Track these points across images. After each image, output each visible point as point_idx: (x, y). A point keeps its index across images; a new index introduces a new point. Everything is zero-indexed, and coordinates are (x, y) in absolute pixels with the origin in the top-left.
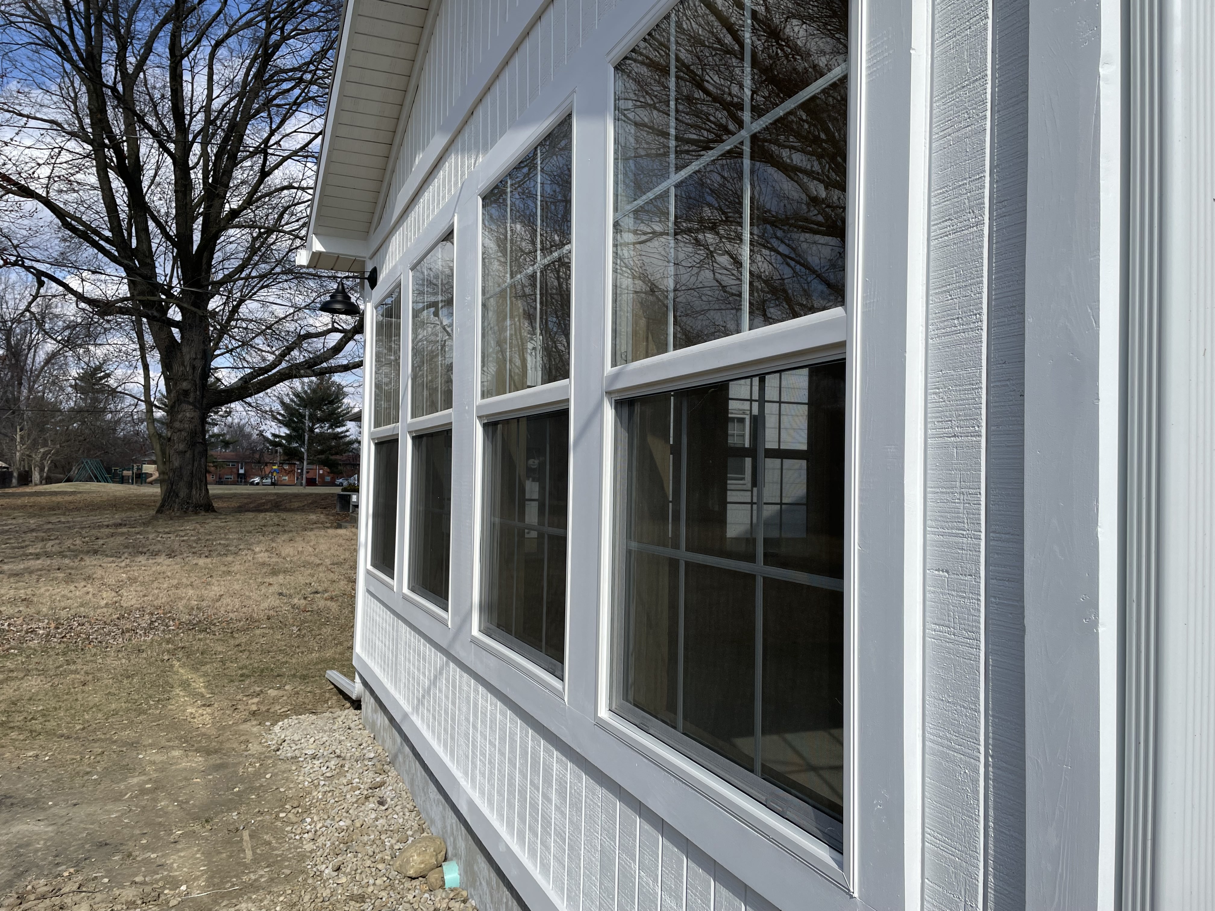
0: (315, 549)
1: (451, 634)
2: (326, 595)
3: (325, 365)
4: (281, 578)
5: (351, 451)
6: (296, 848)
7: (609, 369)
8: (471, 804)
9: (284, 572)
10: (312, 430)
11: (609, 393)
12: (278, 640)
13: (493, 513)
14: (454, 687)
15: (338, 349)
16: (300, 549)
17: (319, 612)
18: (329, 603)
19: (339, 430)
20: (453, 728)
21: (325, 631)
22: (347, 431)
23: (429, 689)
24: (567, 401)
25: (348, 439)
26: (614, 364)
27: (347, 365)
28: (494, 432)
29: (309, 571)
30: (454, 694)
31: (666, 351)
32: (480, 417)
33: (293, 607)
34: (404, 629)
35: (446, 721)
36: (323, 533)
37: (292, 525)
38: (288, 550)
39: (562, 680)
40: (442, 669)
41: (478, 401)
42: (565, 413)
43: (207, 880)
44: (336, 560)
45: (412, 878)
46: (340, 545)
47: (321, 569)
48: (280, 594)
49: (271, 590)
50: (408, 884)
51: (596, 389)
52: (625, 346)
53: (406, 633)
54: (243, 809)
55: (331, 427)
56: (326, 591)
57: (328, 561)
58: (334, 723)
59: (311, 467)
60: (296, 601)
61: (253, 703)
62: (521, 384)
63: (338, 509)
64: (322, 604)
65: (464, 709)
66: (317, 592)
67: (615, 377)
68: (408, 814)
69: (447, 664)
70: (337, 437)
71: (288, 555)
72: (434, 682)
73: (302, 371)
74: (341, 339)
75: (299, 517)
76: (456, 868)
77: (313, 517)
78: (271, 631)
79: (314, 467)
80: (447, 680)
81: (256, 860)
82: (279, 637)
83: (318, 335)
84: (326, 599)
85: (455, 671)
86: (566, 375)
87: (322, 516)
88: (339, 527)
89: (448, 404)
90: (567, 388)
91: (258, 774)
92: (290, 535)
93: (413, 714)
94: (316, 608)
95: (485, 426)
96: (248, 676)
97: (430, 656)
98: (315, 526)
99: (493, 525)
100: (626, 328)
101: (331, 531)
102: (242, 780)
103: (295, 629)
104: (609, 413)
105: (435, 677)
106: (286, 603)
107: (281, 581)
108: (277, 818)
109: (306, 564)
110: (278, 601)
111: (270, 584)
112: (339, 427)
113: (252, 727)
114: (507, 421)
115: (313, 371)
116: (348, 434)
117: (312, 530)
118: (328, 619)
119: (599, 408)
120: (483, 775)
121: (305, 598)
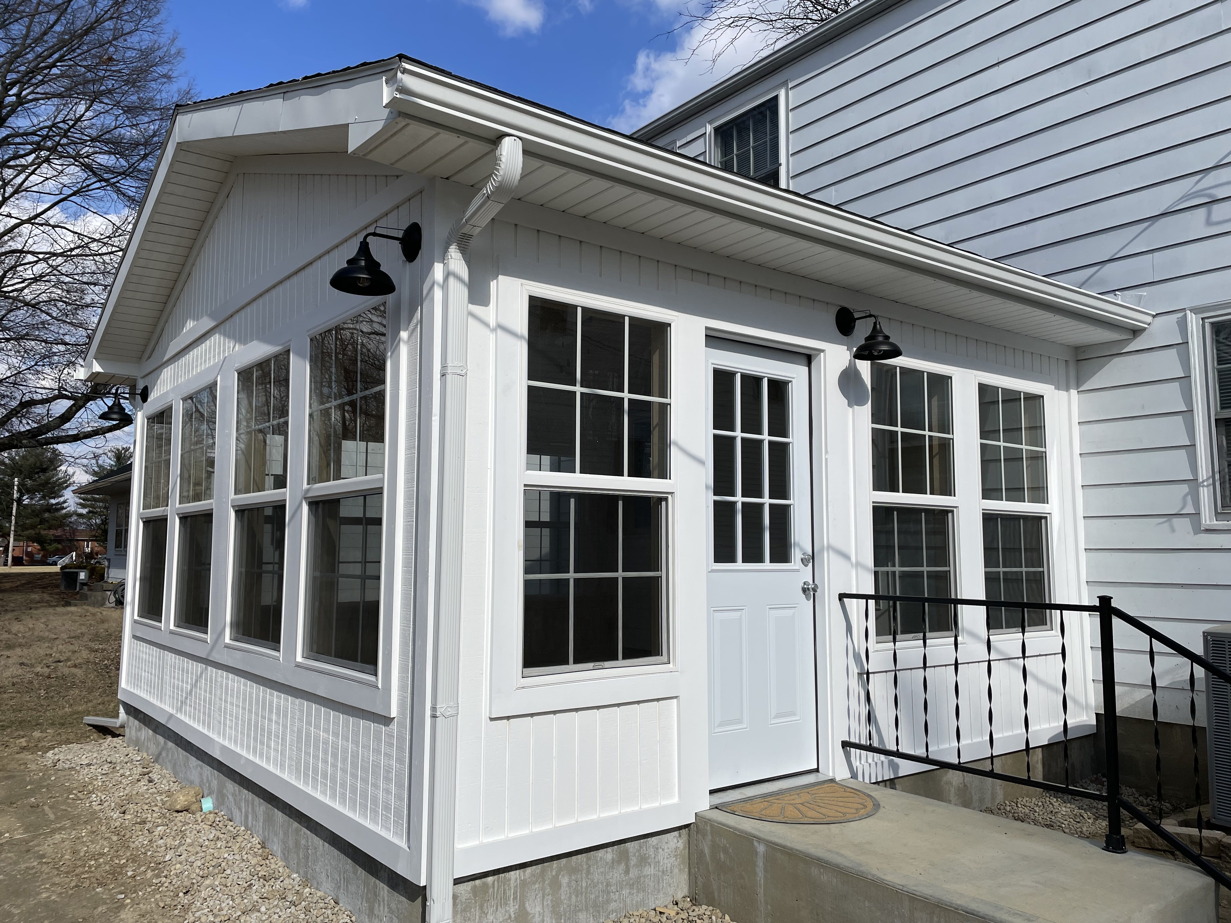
0: (47, 626)
1: (209, 647)
2: (69, 663)
3: (49, 435)
4: (18, 651)
5: (68, 526)
6: (88, 810)
7: (305, 486)
8: (224, 748)
9: (20, 646)
10: (19, 501)
11: (305, 498)
12: (27, 701)
13: (240, 566)
14: (211, 682)
15: (66, 417)
16: (31, 626)
17: (64, 678)
18: (74, 670)
19: (53, 501)
20: (210, 709)
21: (72, 692)
22: (65, 502)
23: (191, 691)
24: (285, 500)
25: (64, 511)
26: (308, 484)
27: (78, 435)
28: (242, 516)
29: (47, 645)
30: (211, 687)
31: (330, 481)
32: (233, 507)
33: (37, 674)
34: (170, 656)
35: (205, 706)
36: (51, 610)
37: (12, 605)
38: (16, 627)
39: (279, 651)
40: (201, 674)
41: (232, 495)
42: (284, 506)
43: (24, 830)
44: (72, 634)
45: (178, 812)
46: (74, 621)
47: (57, 642)
48: (22, 664)
49: (10, 661)
50: (175, 814)
51: (299, 495)
52: (315, 473)
53: (171, 659)
54: (38, 796)
55: (43, 497)
56: (68, 659)
57: (64, 636)
58: (101, 746)
59: (17, 544)
60: (38, 669)
61: (23, 742)
62: (260, 488)
63: (62, 588)
64: (66, 671)
65: (219, 692)
66: (59, 661)
67: (308, 490)
68: (172, 784)
69: (206, 669)
70: (50, 509)
71: (19, 632)
72: (195, 685)
73: (24, 441)
74: (71, 407)
75: (19, 597)
76: (211, 800)
77: (35, 596)
78: (19, 695)
79: (21, 544)
80: (206, 680)
81: (57, 818)
82: (28, 699)
83: (43, 402)
84: (69, 667)
85: (212, 672)
86: (285, 486)
87: (45, 595)
88: (68, 604)
89: (210, 497)
90: (285, 493)
91: (42, 779)
92: (16, 613)
93: (177, 714)
94: (59, 674)
95: (236, 512)
96: (8, 727)
97: (192, 668)
98: (39, 605)
99: (240, 573)
100: (315, 464)
101: (60, 609)
102: (30, 783)
103: (42, 692)
104: (305, 508)
105: (196, 681)
106: (29, 672)
107: (20, 654)
108: (68, 798)
109: (41, 639)
110: (20, 670)
111: (8, 657)
112: (54, 498)
113: (26, 756)
114: (252, 509)
115: (38, 441)
116: (65, 505)
117: (36, 608)
118: (74, 684)
119: (300, 505)
120: (231, 728)
121: (48, 667)
